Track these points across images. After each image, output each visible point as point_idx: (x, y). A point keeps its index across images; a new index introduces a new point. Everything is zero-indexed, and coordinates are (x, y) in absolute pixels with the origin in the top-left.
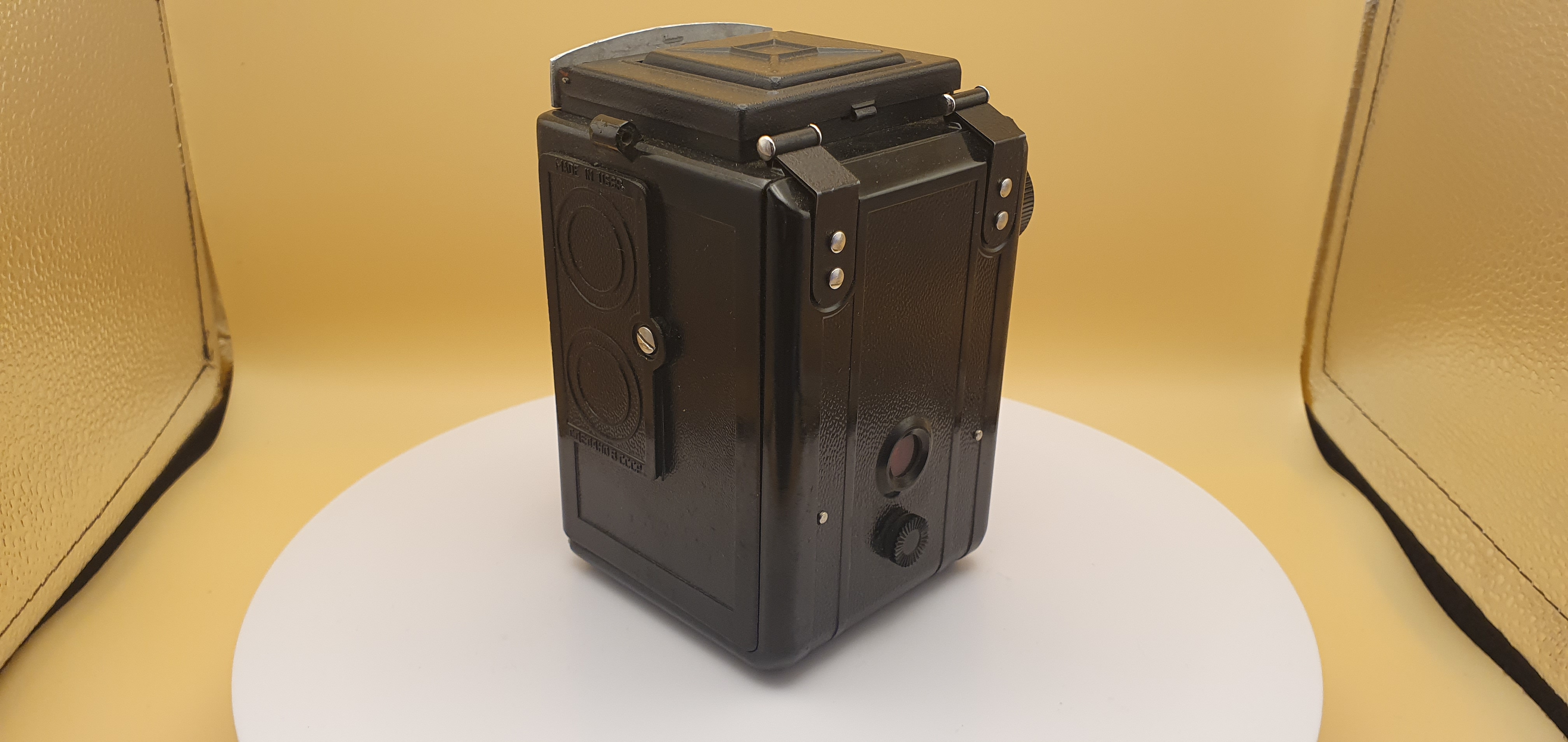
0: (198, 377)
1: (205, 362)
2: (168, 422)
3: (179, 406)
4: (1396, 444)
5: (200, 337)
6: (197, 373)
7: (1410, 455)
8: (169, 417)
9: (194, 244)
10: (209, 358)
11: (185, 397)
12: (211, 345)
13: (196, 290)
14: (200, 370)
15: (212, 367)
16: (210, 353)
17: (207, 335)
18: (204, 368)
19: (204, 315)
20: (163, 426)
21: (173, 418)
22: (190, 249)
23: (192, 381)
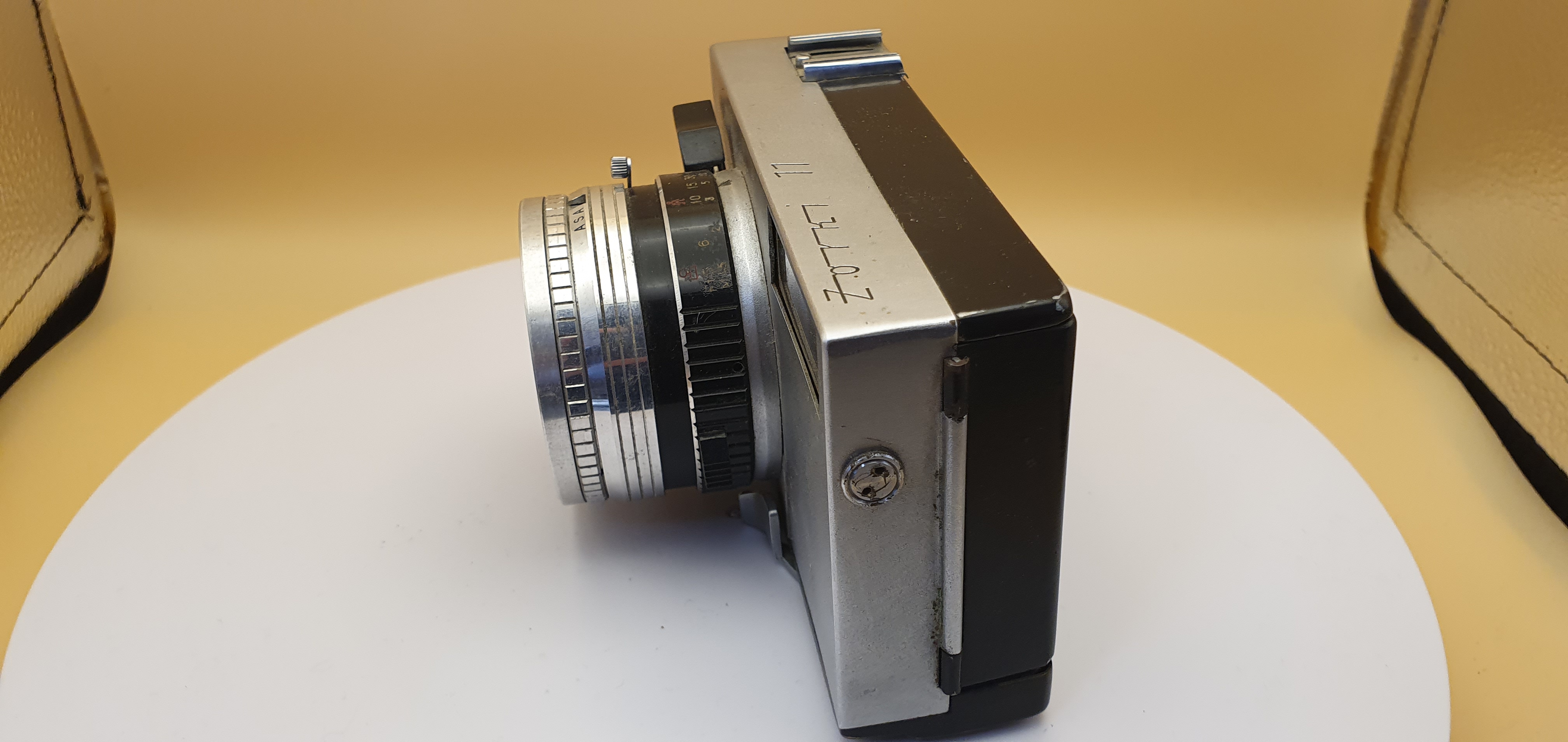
0: (73, 230)
1: (81, 213)
2: (31, 287)
3: (46, 266)
4: (1485, 301)
5: (73, 183)
6: (72, 225)
7: (1502, 313)
8: (32, 281)
9: (51, 69)
10: (85, 208)
11: (55, 256)
12: (86, 193)
13: (60, 127)
14: (75, 222)
15: (91, 219)
16: (87, 201)
17: (80, 180)
18: (80, 220)
19: (74, 155)
20: (24, 292)
21: (37, 281)
22: (48, 77)
23: (64, 238)
